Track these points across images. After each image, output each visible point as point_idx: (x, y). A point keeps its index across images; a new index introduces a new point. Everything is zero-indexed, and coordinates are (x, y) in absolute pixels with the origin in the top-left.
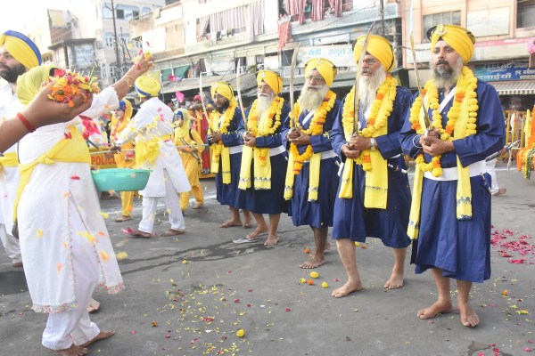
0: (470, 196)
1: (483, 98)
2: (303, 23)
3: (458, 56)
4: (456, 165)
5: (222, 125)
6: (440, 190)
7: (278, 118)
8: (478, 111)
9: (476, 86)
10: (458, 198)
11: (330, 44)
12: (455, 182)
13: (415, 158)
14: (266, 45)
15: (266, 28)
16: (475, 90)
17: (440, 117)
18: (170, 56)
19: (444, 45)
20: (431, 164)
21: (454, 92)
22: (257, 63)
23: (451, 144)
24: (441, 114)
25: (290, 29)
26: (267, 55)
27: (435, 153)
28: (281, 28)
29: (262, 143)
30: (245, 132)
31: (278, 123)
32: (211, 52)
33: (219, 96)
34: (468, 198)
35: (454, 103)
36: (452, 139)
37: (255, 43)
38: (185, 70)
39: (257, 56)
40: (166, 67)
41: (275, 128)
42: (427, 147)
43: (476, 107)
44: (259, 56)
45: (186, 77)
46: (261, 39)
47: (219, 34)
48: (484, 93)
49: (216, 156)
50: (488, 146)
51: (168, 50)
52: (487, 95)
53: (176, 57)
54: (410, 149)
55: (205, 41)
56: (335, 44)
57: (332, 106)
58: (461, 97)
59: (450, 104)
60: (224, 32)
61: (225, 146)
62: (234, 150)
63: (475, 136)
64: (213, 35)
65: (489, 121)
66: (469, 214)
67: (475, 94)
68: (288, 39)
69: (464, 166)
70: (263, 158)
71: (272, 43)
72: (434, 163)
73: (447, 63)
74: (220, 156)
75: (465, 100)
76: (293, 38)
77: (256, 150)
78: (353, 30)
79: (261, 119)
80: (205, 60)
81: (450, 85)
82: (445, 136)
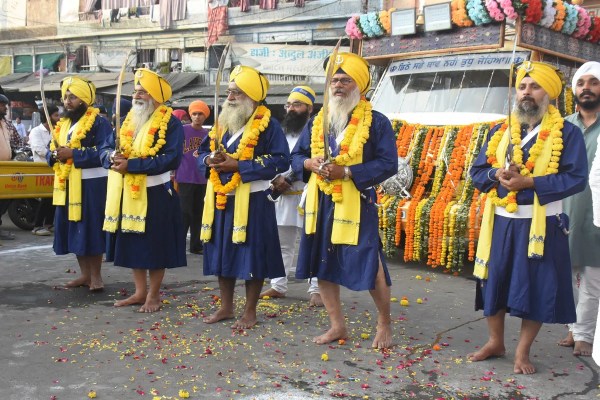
0: (544, 236)
1: (569, 138)
2: (247, 11)
3: (545, 93)
4: (532, 203)
5: (73, 138)
6: (513, 228)
7: (162, 134)
8: (562, 151)
9: (562, 126)
10: (531, 236)
11: (284, 43)
12: (529, 221)
13: (488, 191)
14: (187, 35)
15: (190, 11)
16: (561, 130)
17: (522, 152)
18: (34, 36)
19: (530, 82)
20: (506, 199)
21: (538, 130)
22: (171, 60)
23: (532, 180)
24: (522, 149)
25: (226, 16)
26: (188, 50)
27: (513, 187)
28: (212, 14)
29: (135, 167)
30: (114, 152)
31: (161, 142)
32: (99, 37)
33: (72, 96)
34: (541, 237)
35: (538, 140)
36: (531, 176)
37: (171, 30)
38: (54, 59)
39: (171, 50)
40: (23, 51)
41: (157, 148)
42: (505, 181)
43: (561, 147)
44: (176, 49)
45: (56, 70)
46: (181, 26)
47: (115, 13)
48: (570, 134)
49: (61, 181)
50: (570, 186)
51: (28, 27)
52: (573, 136)
53: (42, 38)
54: (483, 182)
55: (93, 21)
56: (289, 43)
57: (266, 125)
58: (545, 135)
59: (533, 140)
60: (124, 10)
61: (76, 167)
62: (91, 174)
63: (556, 175)
64: (106, 13)
65: (573, 161)
66: (540, 252)
67: (560, 133)
68: (224, 30)
69: (542, 203)
70: (137, 188)
71: (196, 34)
72: (510, 198)
73: (533, 100)
74: (68, 181)
75: (549, 139)
76: (230, 29)
77: (128, 177)
78: (318, 26)
79: (139, 134)
80: (89, 50)
81: (535, 121)
82: (525, 171)
